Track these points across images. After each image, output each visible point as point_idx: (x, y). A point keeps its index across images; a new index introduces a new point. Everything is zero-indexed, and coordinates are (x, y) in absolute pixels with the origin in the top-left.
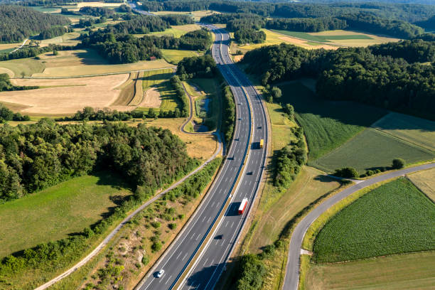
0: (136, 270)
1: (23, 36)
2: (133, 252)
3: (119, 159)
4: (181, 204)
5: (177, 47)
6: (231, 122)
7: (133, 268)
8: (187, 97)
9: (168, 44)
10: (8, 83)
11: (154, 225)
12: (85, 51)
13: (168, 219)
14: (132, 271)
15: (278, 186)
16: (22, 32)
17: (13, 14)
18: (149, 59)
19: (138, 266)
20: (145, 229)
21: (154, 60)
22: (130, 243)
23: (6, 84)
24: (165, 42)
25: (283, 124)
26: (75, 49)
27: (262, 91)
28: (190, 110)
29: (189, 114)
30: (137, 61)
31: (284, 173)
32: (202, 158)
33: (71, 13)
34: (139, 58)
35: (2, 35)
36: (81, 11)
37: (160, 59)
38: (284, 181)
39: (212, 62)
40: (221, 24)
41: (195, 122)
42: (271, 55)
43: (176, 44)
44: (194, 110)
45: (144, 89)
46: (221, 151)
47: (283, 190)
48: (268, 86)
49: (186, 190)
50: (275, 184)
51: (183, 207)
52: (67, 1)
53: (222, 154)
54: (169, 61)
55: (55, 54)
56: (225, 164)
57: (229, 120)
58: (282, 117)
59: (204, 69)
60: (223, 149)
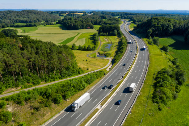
4: (33, 110)
8: (100, 42)
9: (98, 23)
12: (61, 25)
15: (157, 102)
18: (87, 29)
21: (89, 29)
24: (96, 22)
25: (162, 56)
26: (55, 24)
27: (147, 40)
28: (98, 47)
29: (97, 49)
30: (80, 29)
31: (165, 89)
32: (88, 69)
33: (62, 16)
34: (81, 27)
35: (29, 20)
36: (67, 15)
37: (92, 28)
38: (165, 99)
39: (118, 28)
40: (128, 19)
41: (99, 53)
42: (154, 22)
43: (102, 23)
44: (100, 48)
45: (79, 39)
46: (107, 68)
47: (164, 108)
48: (151, 37)
49: (45, 93)
50: (155, 100)
51: (32, 114)
52: (63, 12)
53: (108, 70)
54: (97, 30)
55: (44, 26)
56: (106, 76)
57: (121, 52)
58: (161, 52)
59: (113, 31)
60: (110, 67)
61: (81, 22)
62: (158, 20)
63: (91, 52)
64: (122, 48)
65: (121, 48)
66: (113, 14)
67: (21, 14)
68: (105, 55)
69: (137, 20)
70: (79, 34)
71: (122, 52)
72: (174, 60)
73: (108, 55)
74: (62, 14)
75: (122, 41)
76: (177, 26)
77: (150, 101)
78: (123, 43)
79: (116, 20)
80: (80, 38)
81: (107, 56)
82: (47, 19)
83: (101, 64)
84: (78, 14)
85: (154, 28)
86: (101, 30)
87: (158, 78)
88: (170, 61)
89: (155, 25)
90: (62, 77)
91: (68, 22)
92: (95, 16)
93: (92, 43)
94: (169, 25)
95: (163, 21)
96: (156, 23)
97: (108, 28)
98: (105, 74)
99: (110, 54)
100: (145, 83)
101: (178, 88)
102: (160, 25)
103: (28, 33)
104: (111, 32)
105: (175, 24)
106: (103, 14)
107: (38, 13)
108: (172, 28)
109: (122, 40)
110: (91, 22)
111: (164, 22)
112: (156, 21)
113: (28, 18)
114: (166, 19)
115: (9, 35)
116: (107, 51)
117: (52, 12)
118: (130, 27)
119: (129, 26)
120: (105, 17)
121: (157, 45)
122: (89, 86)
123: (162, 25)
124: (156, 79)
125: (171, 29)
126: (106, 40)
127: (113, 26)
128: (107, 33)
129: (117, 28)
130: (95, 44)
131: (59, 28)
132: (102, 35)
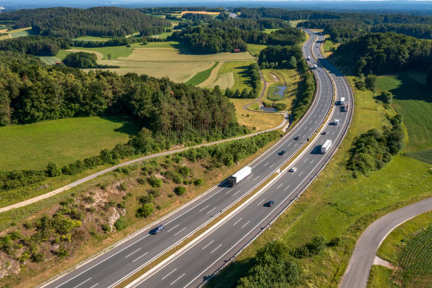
0: (101, 234)
1: (125, 32)
2: (105, 209)
3: (135, 100)
4: (205, 169)
5: (265, 42)
6: (306, 103)
7: (97, 228)
8: (263, 82)
9: (255, 39)
10: (93, 62)
11: (152, 183)
12: (177, 43)
13: (176, 181)
14: (93, 234)
15: (352, 169)
16: (126, 30)
17: (121, 14)
18: (233, 52)
19: (105, 229)
20: (136, 183)
21: (238, 52)
22: (106, 194)
23: (91, 61)
24: (253, 37)
25: (376, 110)
26: (165, 41)
27: (354, 80)
28: (261, 93)
29: (259, 96)
30: (220, 52)
31: (365, 155)
32: (254, 128)
33: (174, 19)
34: (223, 49)
35: (108, 30)
36: (183, 17)
37: (244, 51)
38: (363, 166)
39: (299, 52)
40: (319, 28)
41: (264, 103)
42: (371, 43)
43: (264, 39)
44: (266, 93)
45: (220, 74)
46: (283, 127)
47: (361, 177)
48: (362, 75)
49: (215, 152)
50: (350, 167)
51: (205, 172)
52: (173, 9)
53: (284, 130)
54: (254, 54)
55: (144, 44)
56: (283, 138)
57: (304, 102)
58: (376, 104)
59: (289, 59)
60: (287, 127)
61: (221, 38)
62: (379, 40)
63: (250, 101)
64: (307, 95)
65: (304, 94)
66: (286, 14)
67: (89, 17)
68: (274, 107)
69: (339, 34)
70: (217, 63)
71: (307, 102)
72: (395, 117)
73: (280, 107)
74: (173, 15)
75: (307, 81)
76: (418, 52)
77: (344, 168)
78: (308, 86)
79: (294, 34)
80: (222, 73)
81: (280, 109)
82: (143, 26)
83: (273, 122)
84: (209, 16)
85: (370, 55)
86: (265, 57)
87: (360, 142)
88: (388, 119)
89: (373, 49)
90: (225, 136)
91: (193, 37)
92: (248, 21)
93: (246, 83)
94: (400, 50)
95: (390, 42)
96: (375, 47)
97: (277, 52)
98: (281, 136)
99: (284, 106)
100: (339, 148)
101: (388, 156)
102: (382, 50)
103: (117, 62)
104: (284, 61)
105: (412, 48)
106: (264, 15)
107: (123, 14)
108: (407, 56)
109: (305, 80)
110: (243, 38)
111: (391, 44)
112: (377, 40)
113: (105, 25)
114: (396, 38)
115: (82, 64)
116: (277, 100)
117: (150, 10)
118: (323, 50)
119: (322, 47)
120: (269, 23)
121: (372, 90)
122: (261, 149)
123: (387, 51)
124: (356, 144)
125: (403, 57)
126: (274, 77)
127: (288, 47)
128: (277, 63)
129: (297, 54)
130: (254, 86)
131: (173, 49)
132: (267, 68)
